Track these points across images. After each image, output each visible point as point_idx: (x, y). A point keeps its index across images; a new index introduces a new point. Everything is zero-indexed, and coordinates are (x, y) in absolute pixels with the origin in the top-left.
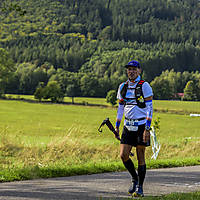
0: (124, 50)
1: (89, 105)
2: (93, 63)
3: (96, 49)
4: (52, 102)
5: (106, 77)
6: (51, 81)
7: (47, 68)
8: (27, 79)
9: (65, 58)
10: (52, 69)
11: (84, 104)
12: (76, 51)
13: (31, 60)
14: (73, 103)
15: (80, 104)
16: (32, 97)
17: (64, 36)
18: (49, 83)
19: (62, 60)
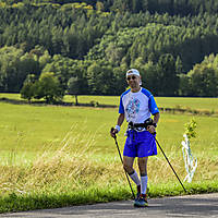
0: (149, 26)
1: (99, 106)
2: (105, 46)
3: (109, 26)
4: (47, 102)
5: (123, 65)
6: (46, 73)
7: (39, 55)
8: (10, 71)
9: (65, 38)
10: (46, 55)
11: (92, 105)
12: (80, 29)
13: (16, 42)
14: (77, 104)
15: (87, 105)
16: (18, 97)
17: (63, 8)
18: (42, 75)
19: (60, 43)
